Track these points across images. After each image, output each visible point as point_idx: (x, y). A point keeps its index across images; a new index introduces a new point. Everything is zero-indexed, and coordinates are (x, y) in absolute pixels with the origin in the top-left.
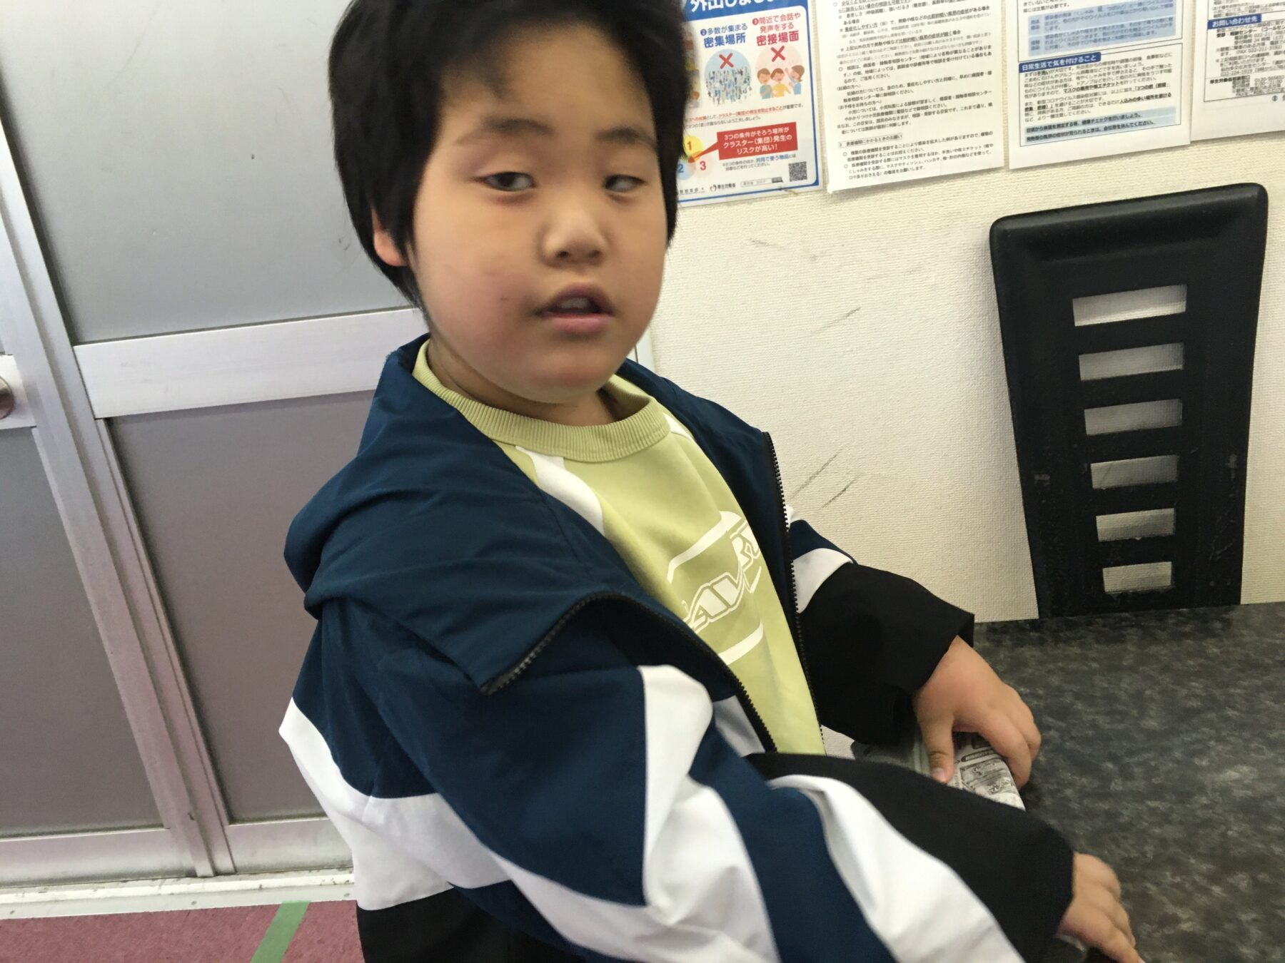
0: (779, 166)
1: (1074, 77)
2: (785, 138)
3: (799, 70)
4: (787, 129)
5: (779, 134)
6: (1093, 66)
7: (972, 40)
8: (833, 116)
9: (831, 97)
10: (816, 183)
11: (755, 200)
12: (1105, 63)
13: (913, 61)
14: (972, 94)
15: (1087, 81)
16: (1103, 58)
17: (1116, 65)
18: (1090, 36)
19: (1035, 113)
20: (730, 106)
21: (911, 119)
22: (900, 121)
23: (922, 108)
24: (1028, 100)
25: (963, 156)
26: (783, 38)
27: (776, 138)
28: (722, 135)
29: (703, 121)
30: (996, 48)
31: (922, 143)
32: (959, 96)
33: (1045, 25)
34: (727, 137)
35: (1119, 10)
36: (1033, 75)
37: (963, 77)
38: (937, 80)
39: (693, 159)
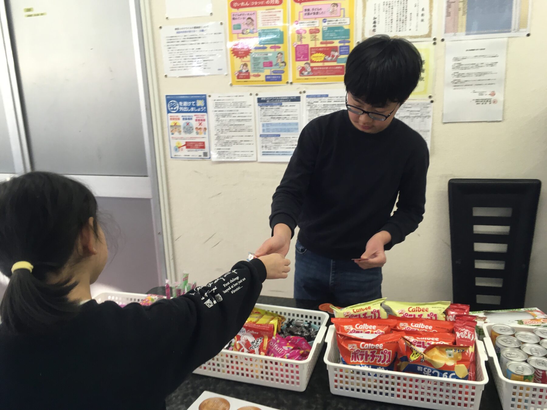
0: (200, 152)
1: (274, 140)
2: (202, 146)
3: (205, 129)
5: (201, 144)
6: (279, 138)
7: (247, 127)
8: (214, 141)
9: (213, 137)
10: (210, 158)
11: (195, 160)
12: (281, 138)
13: (233, 130)
14: (248, 141)
15: (277, 141)
16: (281, 136)
17: (284, 138)
18: (277, 130)
19: (264, 148)
20: (188, 136)
21: (233, 145)
22: (230, 145)
23: (236, 143)
24: (263, 144)
25: (246, 156)
26: (202, 120)
27: (200, 145)
28: (186, 142)
29: (182, 138)
30: (254, 130)
31: (236, 152)
32: (245, 141)
33: (266, 126)
34: (188, 143)
35: (284, 124)
36: (263, 138)
37: (246, 136)
38: (239, 136)
39: (179, 148)
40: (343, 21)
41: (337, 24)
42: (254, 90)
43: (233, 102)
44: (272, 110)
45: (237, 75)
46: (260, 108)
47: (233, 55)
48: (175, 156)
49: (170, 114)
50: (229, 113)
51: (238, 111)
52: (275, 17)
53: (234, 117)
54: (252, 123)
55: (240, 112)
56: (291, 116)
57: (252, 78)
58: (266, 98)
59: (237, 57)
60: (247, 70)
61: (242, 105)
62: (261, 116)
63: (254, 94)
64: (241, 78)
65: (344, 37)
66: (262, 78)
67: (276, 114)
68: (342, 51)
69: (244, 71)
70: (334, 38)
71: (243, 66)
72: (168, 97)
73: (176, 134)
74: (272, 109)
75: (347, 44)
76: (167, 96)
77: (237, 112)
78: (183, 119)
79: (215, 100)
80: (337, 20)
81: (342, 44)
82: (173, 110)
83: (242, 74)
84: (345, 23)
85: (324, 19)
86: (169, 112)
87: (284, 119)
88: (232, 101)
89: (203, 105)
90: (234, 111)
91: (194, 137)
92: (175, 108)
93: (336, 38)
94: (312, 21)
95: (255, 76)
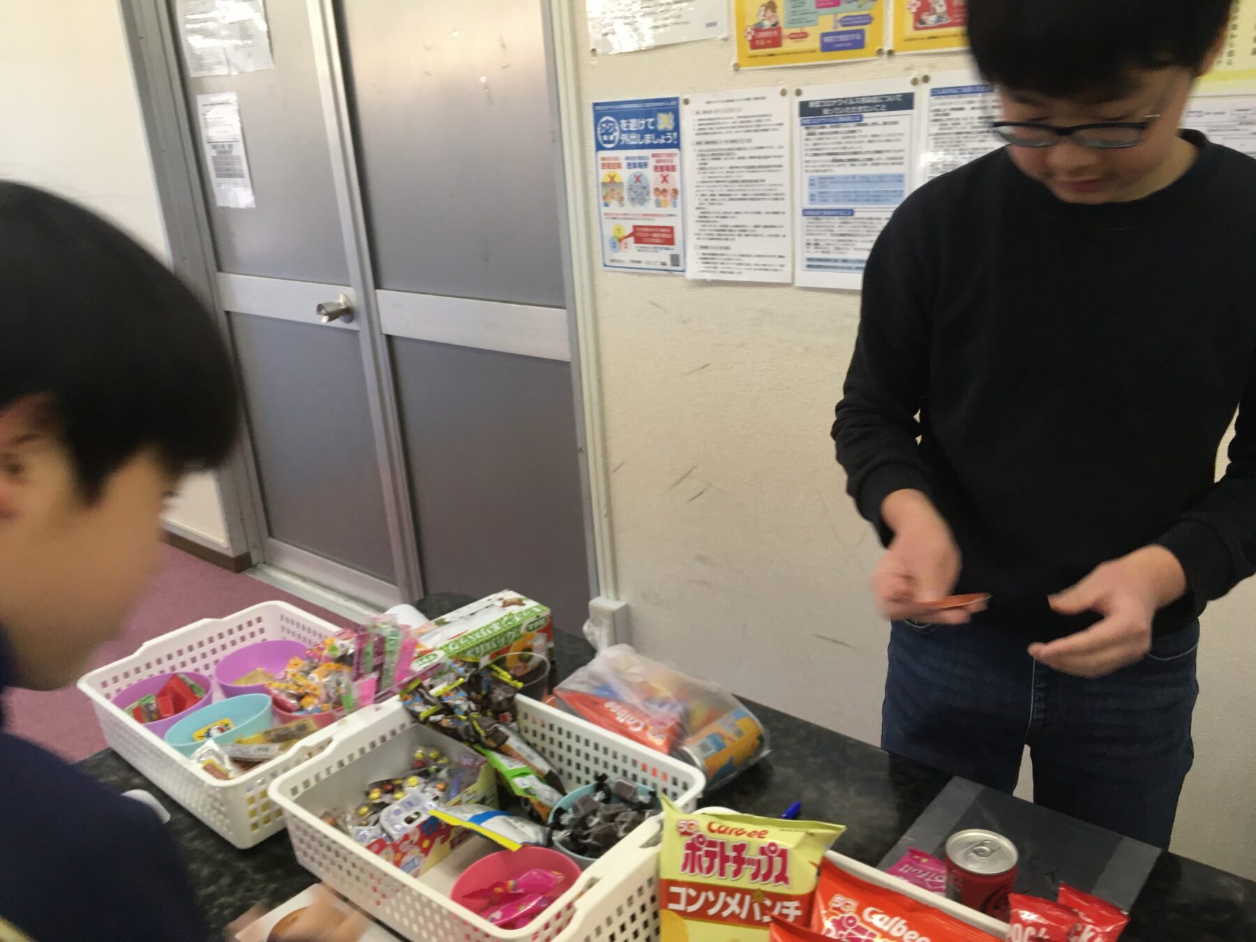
0: (663, 255)
1: (837, 225)
2: (666, 237)
3: (675, 191)
4: (668, 230)
5: (666, 233)
6: (849, 219)
7: (773, 187)
8: (693, 227)
9: (693, 215)
10: (683, 271)
11: (652, 275)
12: (854, 219)
13: (738, 197)
14: (773, 227)
15: (845, 230)
16: (857, 215)
17: (863, 220)
18: (847, 196)
19: (812, 247)
20: (640, 210)
21: (737, 238)
22: (731, 238)
23: (743, 231)
24: (809, 237)
25: (767, 270)
26: (668, 168)
27: (664, 236)
28: (635, 227)
29: (625, 217)
30: (787, 197)
31: (743, 255)
32: (765, 227)
33: (819, 184)
34: (638, 229)
35: (866, 179)
36: (811, 219)
37: (767, 213)
38: (752, 213)
39: (620, 241)
42: (792, 80)
43: (739, 117)
44: (834, 137)
45: (750, 37)
46: (805, 132)
48: (612, 261)
49: (602, 154)
50: (730, 149)
51: (749, 141)
53: (740, 158)
54: (782, 177)
55: (755, 144)
56: (884, 156)
57: (788, 45)
58: (822, 102)
60: (774, 21)
61: (759, 124)
62: (806, 155)
63: (791, 92)
64: (760, 47)
66: (813, 42)
67: (845, 148)
71: (766, 10)
72: (598, 108)
73: (614, 207)
74: (836, 132)
76: (595, 105)
77: (748, 145)
78: (629, 165)
79: (698, 113)
82: (609, 142)
83: (762, 35)
86: (599, 147)
87: (865, 165)
88: (734, 114)
89: (670, 127)
90: (742, 141)
91: (652, 213)
92: (611, 138)
95: (794, 37)
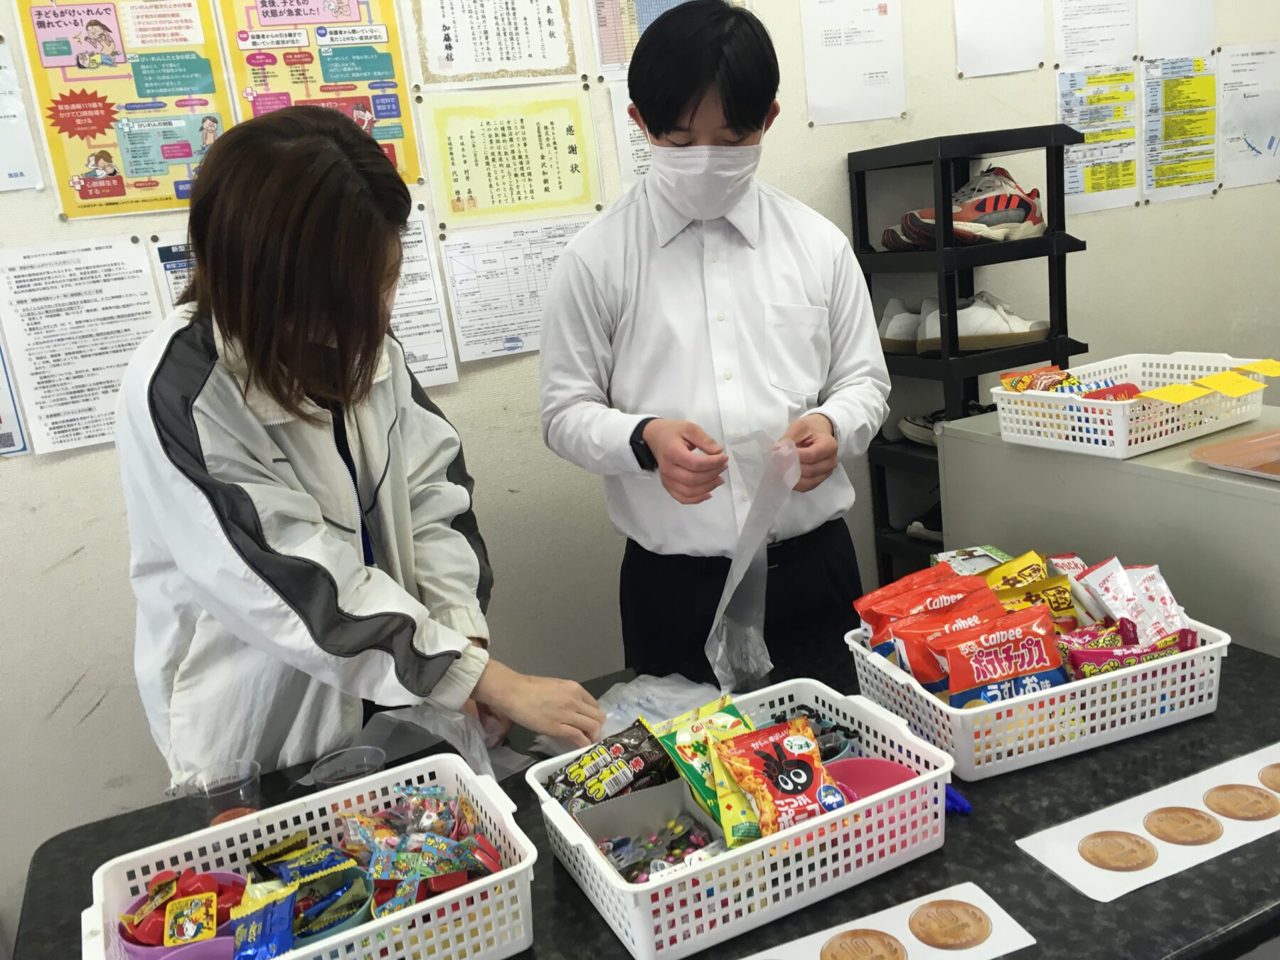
8: (30, 395)
10: (24, 449)
13: (94, 352)
21: (101, 395)
22: (92, 397)
40: (369, 34)
41: (356, 41)
42: (145, 228)
43: (78, 269)
46: (171, 277)
47: (58, 128)
50: (71, 303)
51: (99, 291)
52: (177, 22)
53: (89, 311)
55: (108, 294)
57: (132, 193)
59: (71, 136)
61: (111, 273)
63: (145, 238)
64: (95, 196)
65: (379, 73)
66: (167, 190)
68: (379, 108)
69: (101, 173)
70: (353, 75)
71: (97, 160)
75: (389, 91)
77: (99, 296)
79: (12, 269)
80: (354, 31)
81: (378, 92)
83: (95, 184)
84: (376, 37)
85: (320, 28)
88: (72, 267)
90: (90, 293)
93: (358, 75)
94: (287, 32)
95: (137, 185)
